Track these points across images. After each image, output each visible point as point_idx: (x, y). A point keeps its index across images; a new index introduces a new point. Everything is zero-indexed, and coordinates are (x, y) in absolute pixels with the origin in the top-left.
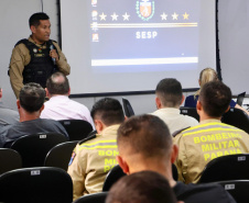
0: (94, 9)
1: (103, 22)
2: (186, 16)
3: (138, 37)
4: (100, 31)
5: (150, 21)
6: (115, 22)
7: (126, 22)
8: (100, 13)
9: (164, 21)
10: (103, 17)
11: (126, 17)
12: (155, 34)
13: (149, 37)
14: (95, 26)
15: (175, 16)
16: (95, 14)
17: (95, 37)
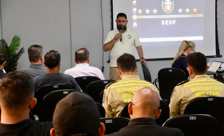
0: (134, 7)
1: (140, 15)
2: (195, 10)
3: (163, 24)
4: (138, 21)
5: (171, 14)
6: (148, 14)
7: (155, 14)
8: (138, 9)
9: (180, 14)
10: (140, 11)
11: (155, 11)
12: (174, 22)
13: (170, 24)
14: (135, 17)
15: (188, 10)
16: (135, 10)
17: (135, 24)
